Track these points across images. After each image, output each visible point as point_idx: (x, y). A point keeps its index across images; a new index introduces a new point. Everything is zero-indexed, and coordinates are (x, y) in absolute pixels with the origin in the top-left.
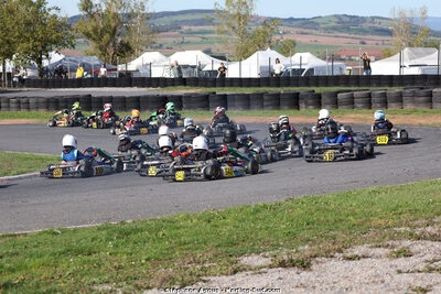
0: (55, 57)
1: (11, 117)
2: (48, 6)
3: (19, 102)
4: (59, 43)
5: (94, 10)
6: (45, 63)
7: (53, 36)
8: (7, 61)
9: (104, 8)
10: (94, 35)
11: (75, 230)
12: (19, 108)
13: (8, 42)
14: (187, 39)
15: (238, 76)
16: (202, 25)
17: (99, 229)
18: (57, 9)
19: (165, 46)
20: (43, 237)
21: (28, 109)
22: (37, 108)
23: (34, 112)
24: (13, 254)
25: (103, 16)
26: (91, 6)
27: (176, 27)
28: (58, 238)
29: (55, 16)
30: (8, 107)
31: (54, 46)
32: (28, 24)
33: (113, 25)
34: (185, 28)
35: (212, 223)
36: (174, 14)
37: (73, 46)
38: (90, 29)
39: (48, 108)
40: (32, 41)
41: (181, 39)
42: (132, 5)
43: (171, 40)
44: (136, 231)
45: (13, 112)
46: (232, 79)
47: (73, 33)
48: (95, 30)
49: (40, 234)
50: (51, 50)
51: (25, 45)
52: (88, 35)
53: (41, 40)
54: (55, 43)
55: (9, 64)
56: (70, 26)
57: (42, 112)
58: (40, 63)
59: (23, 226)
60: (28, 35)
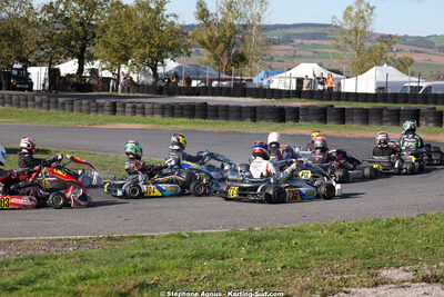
0: (170, 65)
1: (127, 121)
2: (166, 13)
3: (134, 107)
4: (175, 51)
5: (210, 19)
6: (160, 70)
7: (170, 43)
8: (123, 66)
9: (220, 18)
10: (210, 44)
11: (203, 235)
12: (134, 113)
13: (125, 46)
17: (227, 235)
18: (175, 15)
19: (277, 59)
20: (171, 240)
21: (144, 114)
22: (152, 114)
23: (148, 117)
24: (144, 255)
25: (219, 25)
26: (208, 15)
28: (187, 241)
29: (172, 23)
30: (124, 112)
31: (169, 54)
32: (146, 29)
33: (228, 34)
34: (298, 41)
35: (344, 235)
36: (287, 27)
37: (189, 55)
38: (205, 37)
39: (163, 114)
40: (148, 47)
41: (292, 53)
42: (249, 15)
45: (128, 116)
47: (190, 41)
48: (210, 39)
49: (166, 237)
50: (167, 57)
51: (141, 51)
52: (203, 44)
53: (158, 46)
54: (170, 50)
55: (124, 69)
56: (186, 34)
57: (157, 118)
58: (154, 69)
59: (149, 228)
60: (144, 41)
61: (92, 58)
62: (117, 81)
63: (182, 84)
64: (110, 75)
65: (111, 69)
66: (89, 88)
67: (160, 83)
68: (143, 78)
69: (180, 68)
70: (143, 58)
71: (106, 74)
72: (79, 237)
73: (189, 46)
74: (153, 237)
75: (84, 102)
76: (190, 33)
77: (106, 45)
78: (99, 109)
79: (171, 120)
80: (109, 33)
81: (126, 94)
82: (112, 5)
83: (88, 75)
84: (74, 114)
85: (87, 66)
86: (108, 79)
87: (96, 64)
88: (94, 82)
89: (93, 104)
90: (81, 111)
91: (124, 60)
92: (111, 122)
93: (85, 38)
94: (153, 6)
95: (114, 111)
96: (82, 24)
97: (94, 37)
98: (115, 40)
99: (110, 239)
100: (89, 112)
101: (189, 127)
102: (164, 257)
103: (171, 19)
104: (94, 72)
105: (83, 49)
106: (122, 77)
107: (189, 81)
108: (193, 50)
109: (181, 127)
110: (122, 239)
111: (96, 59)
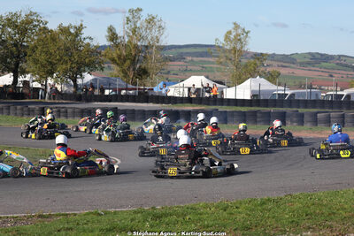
0: (88, 77)
2: (83, 36)
3: (59, 111)
4: (92, 67)
5: (119, 41)
6: (79, 81)
7: (87, 60)
8: (49, 78)
9: (127, 40)
10: (119, 61)
11: (115, 213)
12: (58, 116)
13: (51, 63)
14: (189, 68)
15: (234, 98)
16: (202, 57)
17: (135, 212)
18: (90, 38)
19: (172, 72)
20: (89, 217)
21: (67, 117)
22: (74, 116)
24: (68, 229)
25: (126, 46)
26: (117, 38)
27: (181, 57)
28: (103, 218)
29: (88, 45)
31: (86, 69)
32: (67, 49)
33: (133, 54)
34: (189, 58)
35: (228, 211)
36: (180, 47)
37: (102, 69)
38: (115, 55)
40: (69, 63)
41: (185, 68)
42: (149, 38)
43: (176, 68)
44: (166, 215)
46: (229, 100)
47: (103, 58)
48: (119, 57)
49: (87, 214)
50: (85, 71)
51: (64, 66)
52: (113, 61)
53: (77, 63)
54: (87, 66)
55: (50, 81)
56: (100, 53)
58: (75, 81)
59: (71, 207)
60: (66, 58)
61: (24, 72)
62: (45, 90)
63: (97, 92)
64: (39, 86)
65: (39, 81)
66: (22, 96)
67: (79, 92)
68: (66, 88)
69: (95, 80)
70: (65, 72)
71: (36, 85)
72: (15, 215)
73: (103, 62)
74: (75, 215)
75: (19, 107)
76: (103, 52)
77: (36, 62)
78: (30, 113)
80: (38, 52)
81: (53, 101)
82: (40, 30)
83: (21, 85)
84: (10, 117)
85: (20, 79)
86: (38, 89)
87: (28, 77)
88: (26, 91)
89: (25, 109)
90: (16, 114)
91: (51, 74)
93: (18, 57)
94: (72, 31)
96: (15, 45)
97: (26, 55)
98: (43, 58)
99: (40, 216)
100: (23, 115)
102: (84, 231)
103: (87, 41)
104: (26, 83)
105: (17, 65)
106: (49, 88)
107: (102, 90)
108: (106, 65)
110: (50, 216)
111: (28, 73)
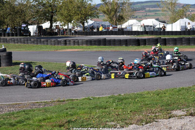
0: (90, 22)
1: (72, 48)
3: (74, 42)
4: (92, 16)
6: (86, 25)
7: (90, 13)
8: (69, 24)
9: (111, 1)
10: (108, 12)
11: (99, 98)
12: (74, 44)
13: (70, 15)
14: (148, 14)
18: (91, 0)
19: (138, 17)
21: (78, 44)
22: (82, 44)
23: (80, 46)
24: (72, 108)
25: (111, 4)
28: (92, 101)
29: (90, 4)
30: (70, 44)
31: (89, 17)
32: (79, 7)
33: (115, 8)
35: (159, 95)
36: (142, 3)
37: (98, 17)
38: (105, 9)
39: (87, 44)
40: (80, 15)
41: (145, 14)
43: (141, 14)
45: (72, 46)
47: (98, 11)
48: (107, 10)
49: (84, 99)
50: (89, 19)
51: (77, 17)
52: (104, 12)
53: (84, 15)
54: (90, 16)
55: (70, 26)
57: (85, 46)
58: (83, 24)
59: (76, 96)
60: (78, 12)
61: (56, 21)
70: (78, 20)
72: (46, 101)
74: (77, 100)
75: (53, 40)
77: (62, 15)
78: (59, 43)
79: (91, 47)
80: (63, 9)
84: (48, 46)
85: (54, 24)
87: (58, 23)
90: (51, 44)
91: (70, 21)
92: (64, 48)
95: (66, 44)
97: (56, 11)
98: (65, 13)
99: (58, 101)
100: (55, 45)
101: (98, 50)
105: (52, 17)
109: (95, 50)
110: (64, 101)
111: (58, 21)
